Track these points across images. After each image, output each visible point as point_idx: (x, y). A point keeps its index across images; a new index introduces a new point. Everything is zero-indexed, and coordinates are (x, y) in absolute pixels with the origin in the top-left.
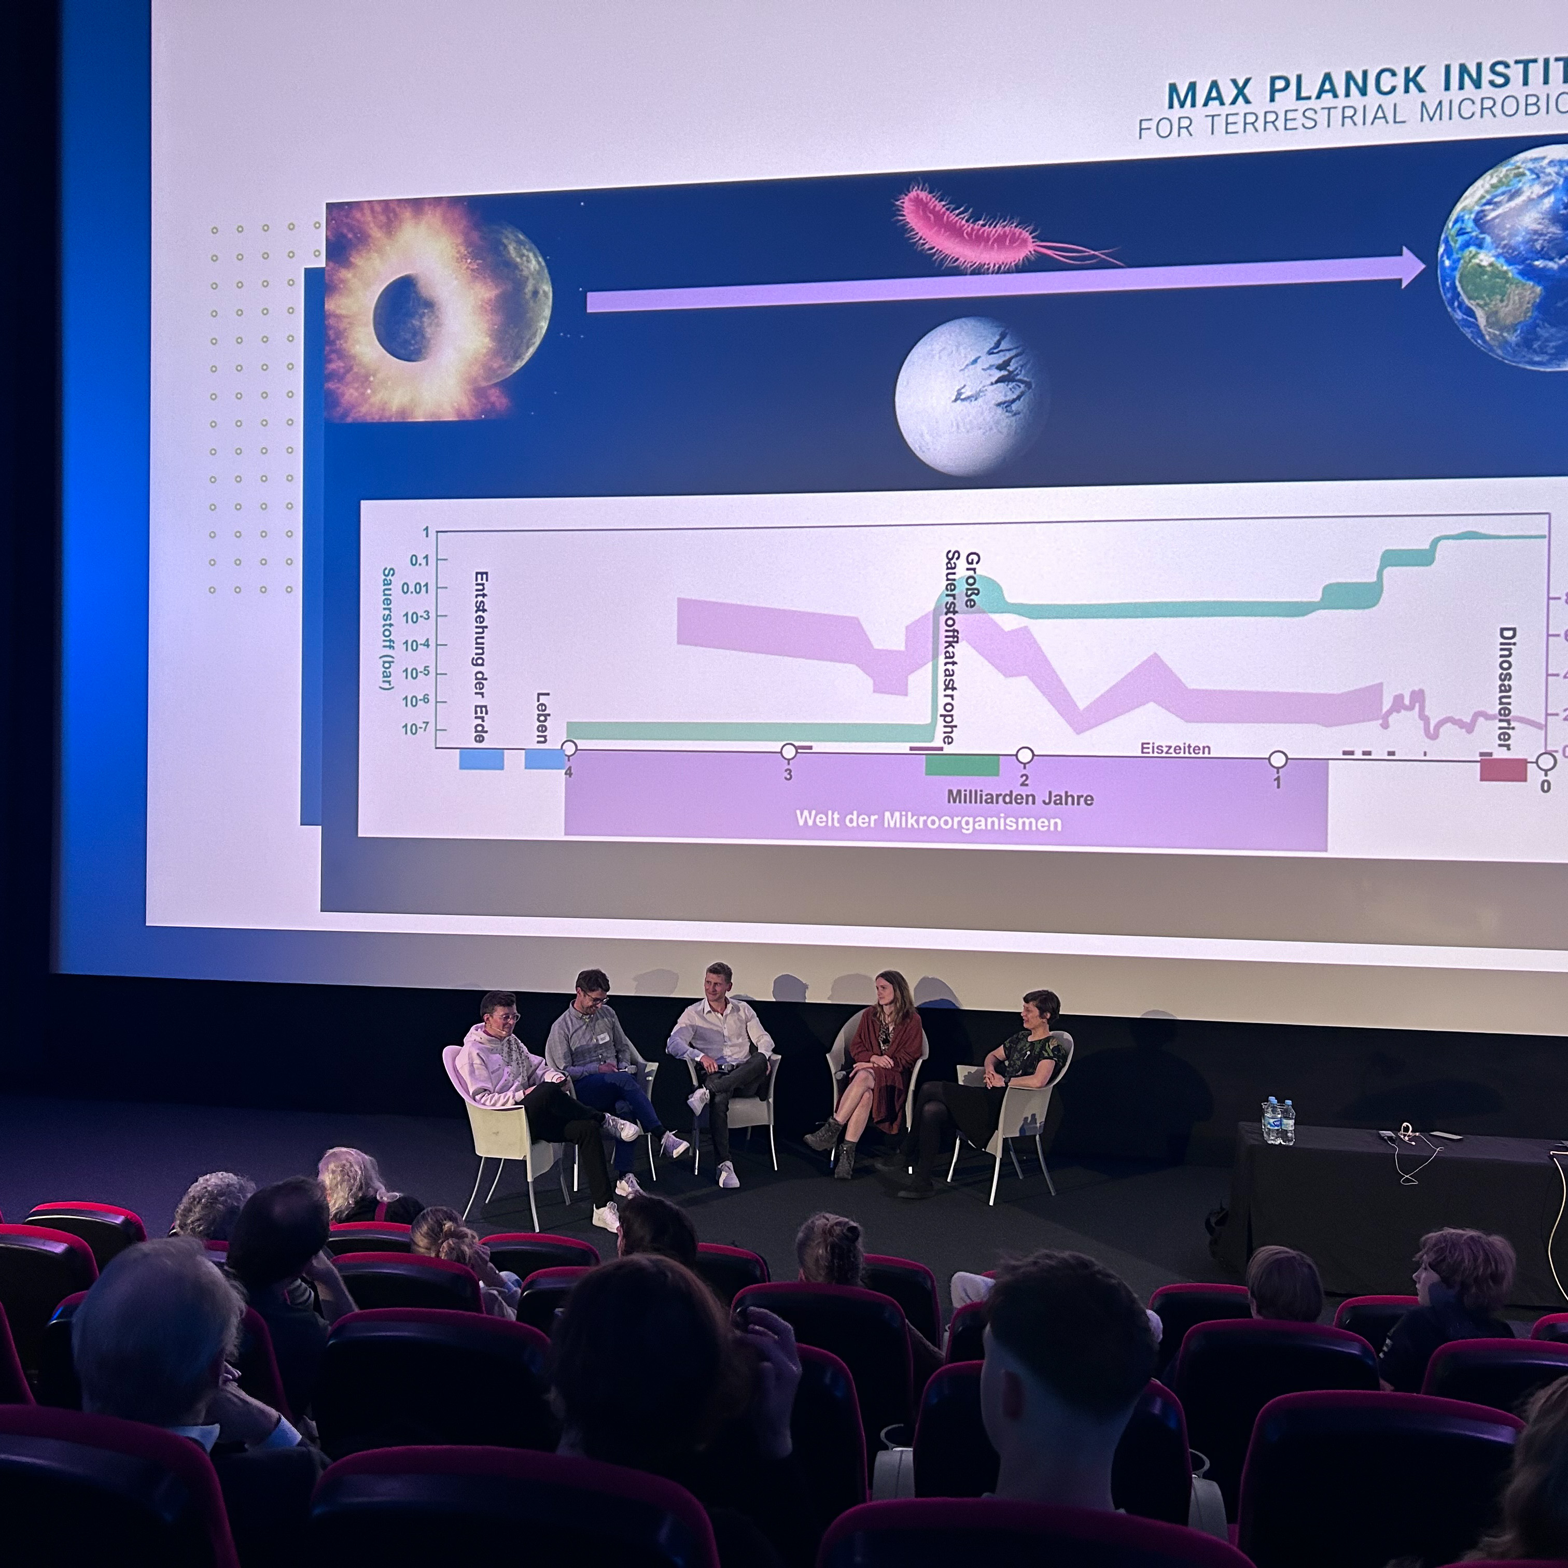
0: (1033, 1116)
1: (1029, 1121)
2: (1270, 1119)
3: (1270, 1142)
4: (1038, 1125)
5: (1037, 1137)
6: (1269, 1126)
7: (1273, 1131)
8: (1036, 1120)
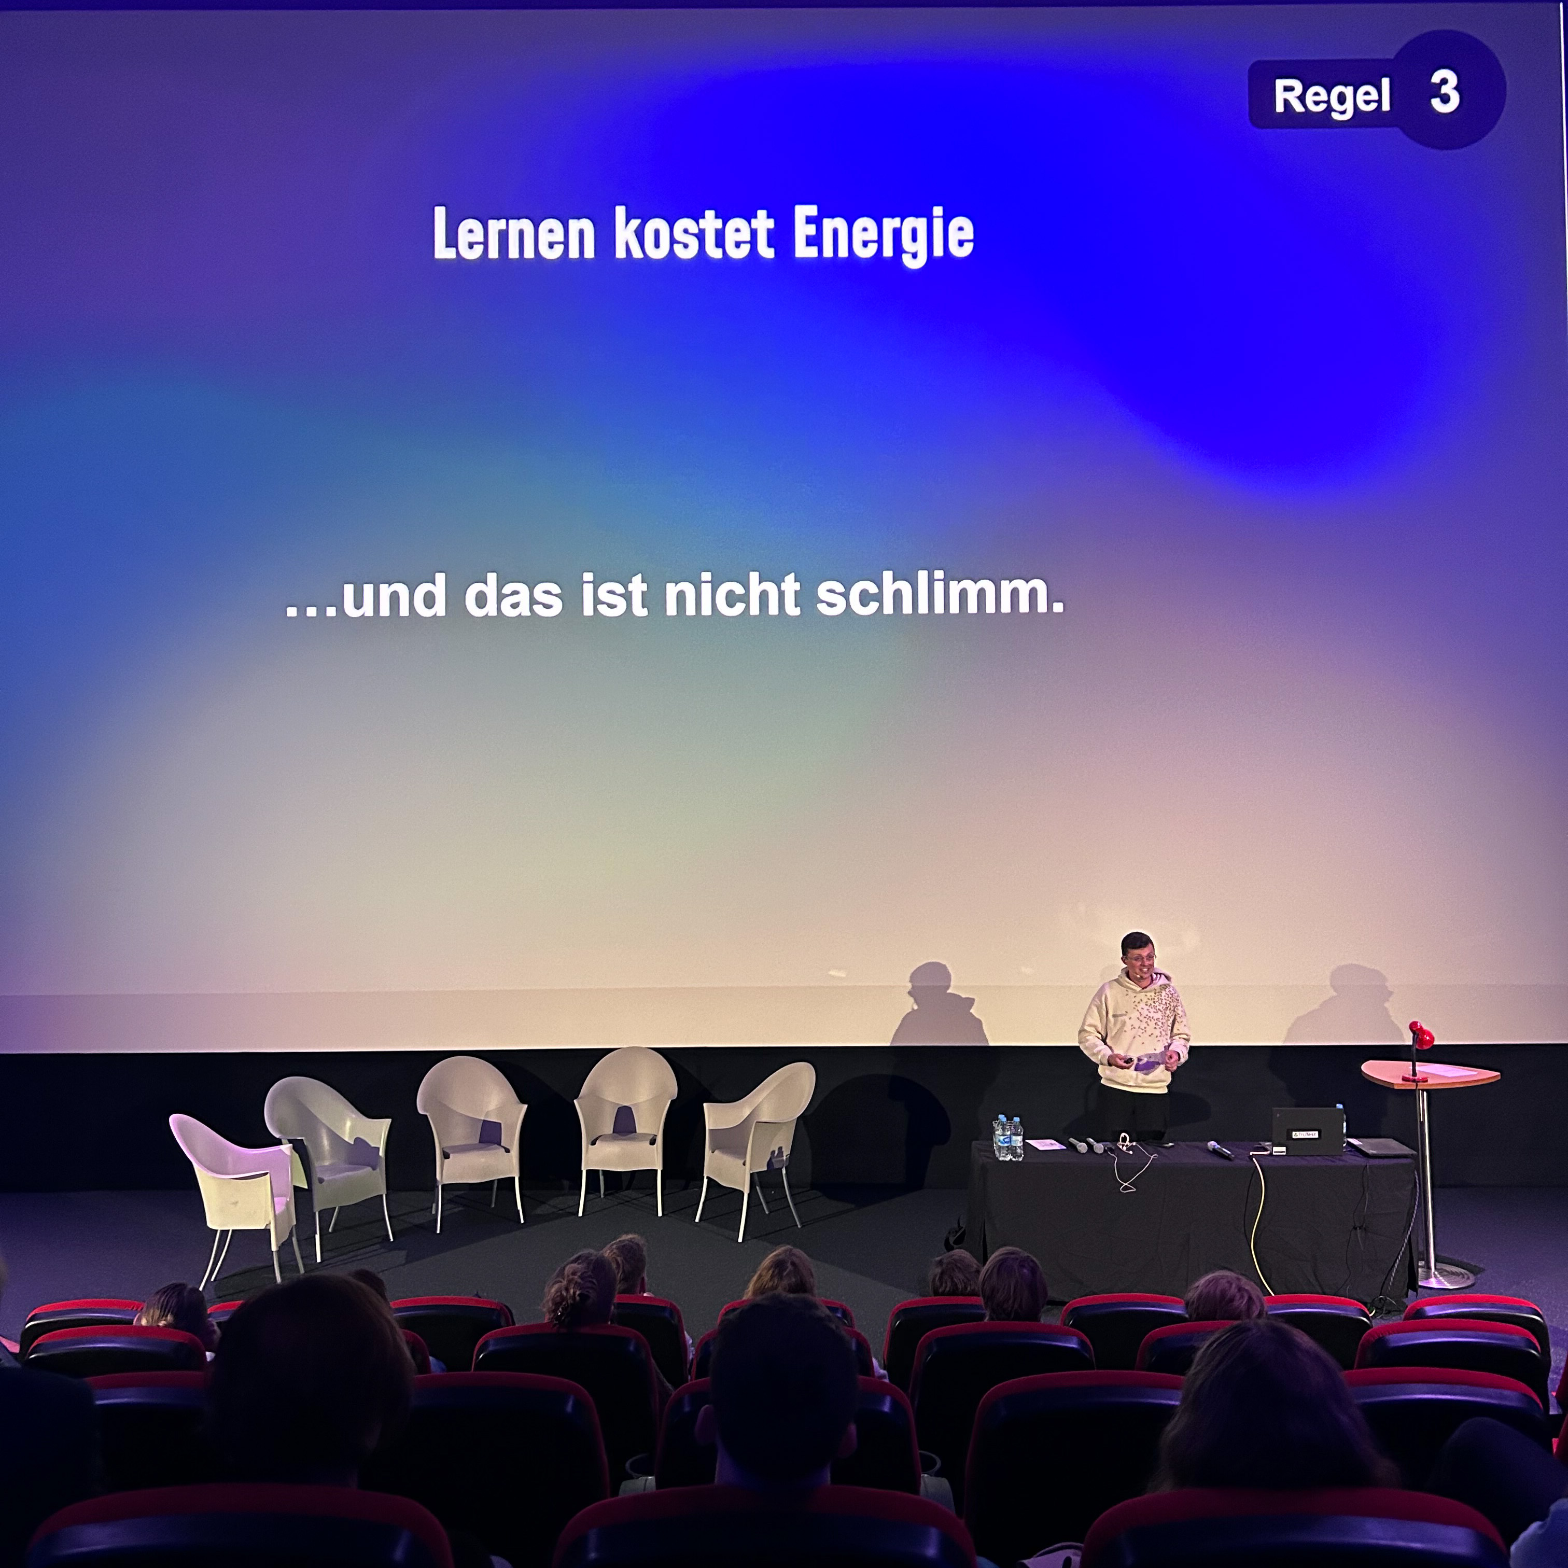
0: (780, 1148)
1: (776, 1154)
2: (1000, 1137)
3: (1001, 1159)
4: (785, 1158)
5: (784, 1171)
6: (999, 1144)
7: (1003, 1147)
8: (782, 1152)
